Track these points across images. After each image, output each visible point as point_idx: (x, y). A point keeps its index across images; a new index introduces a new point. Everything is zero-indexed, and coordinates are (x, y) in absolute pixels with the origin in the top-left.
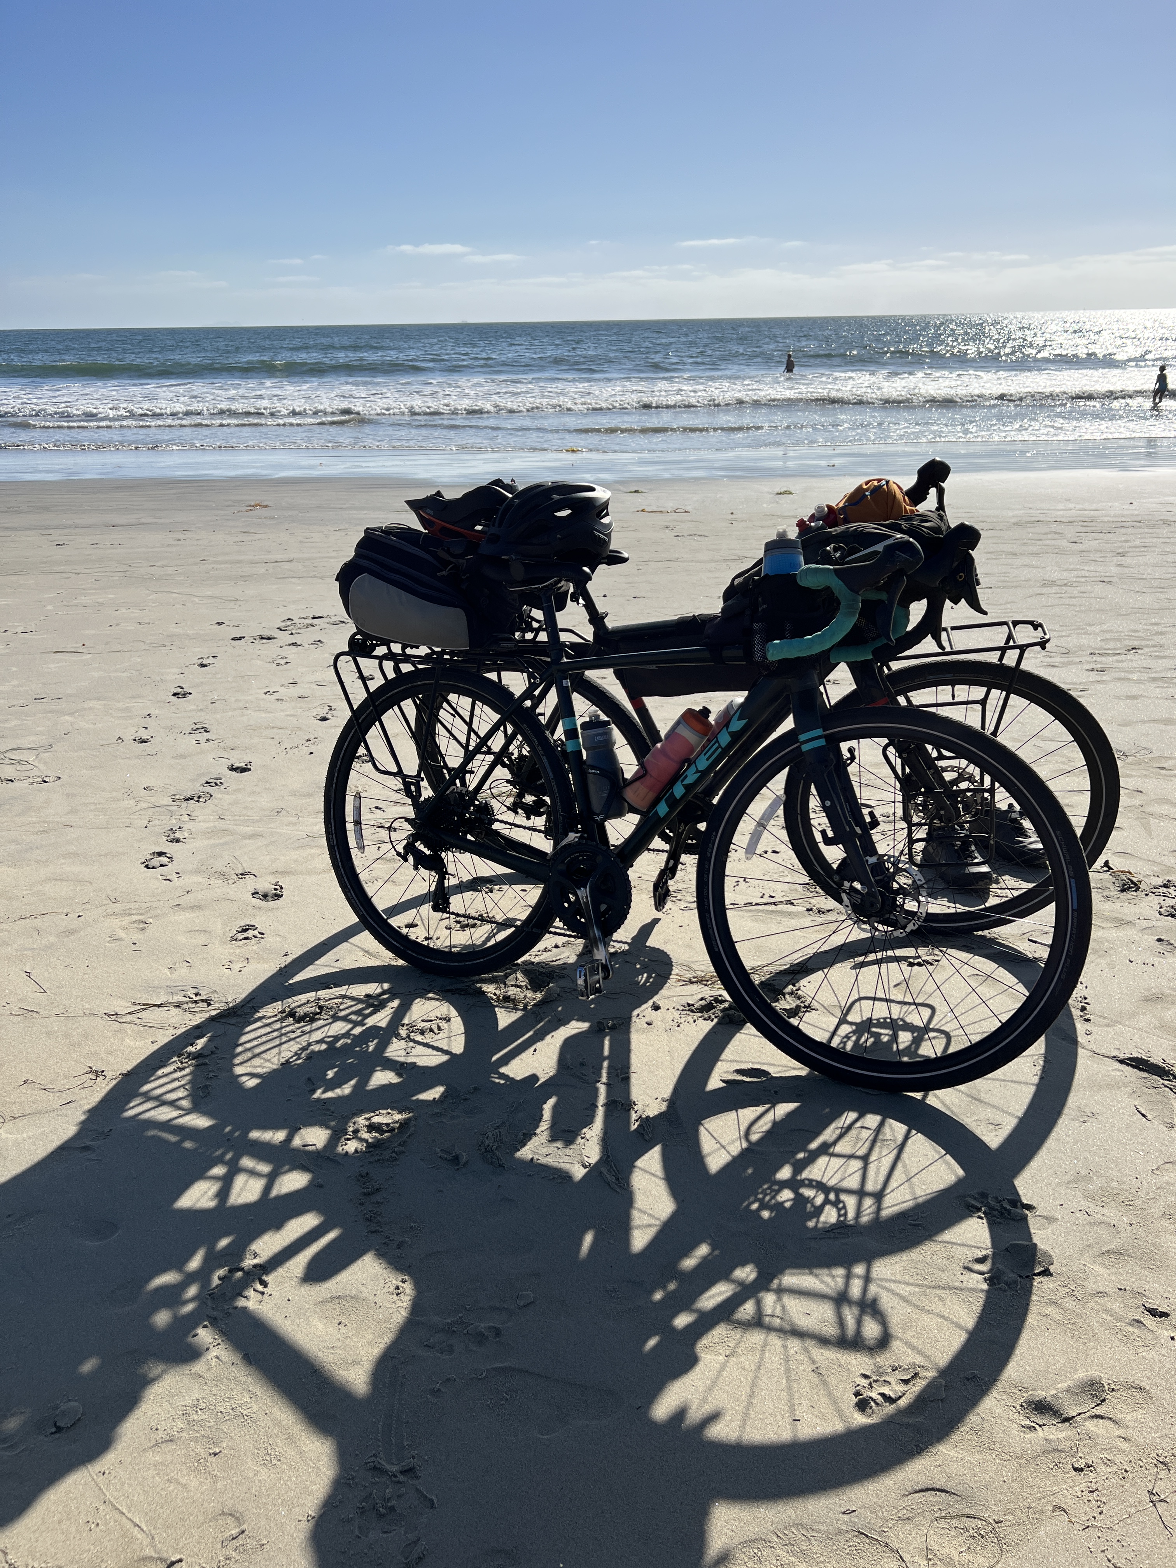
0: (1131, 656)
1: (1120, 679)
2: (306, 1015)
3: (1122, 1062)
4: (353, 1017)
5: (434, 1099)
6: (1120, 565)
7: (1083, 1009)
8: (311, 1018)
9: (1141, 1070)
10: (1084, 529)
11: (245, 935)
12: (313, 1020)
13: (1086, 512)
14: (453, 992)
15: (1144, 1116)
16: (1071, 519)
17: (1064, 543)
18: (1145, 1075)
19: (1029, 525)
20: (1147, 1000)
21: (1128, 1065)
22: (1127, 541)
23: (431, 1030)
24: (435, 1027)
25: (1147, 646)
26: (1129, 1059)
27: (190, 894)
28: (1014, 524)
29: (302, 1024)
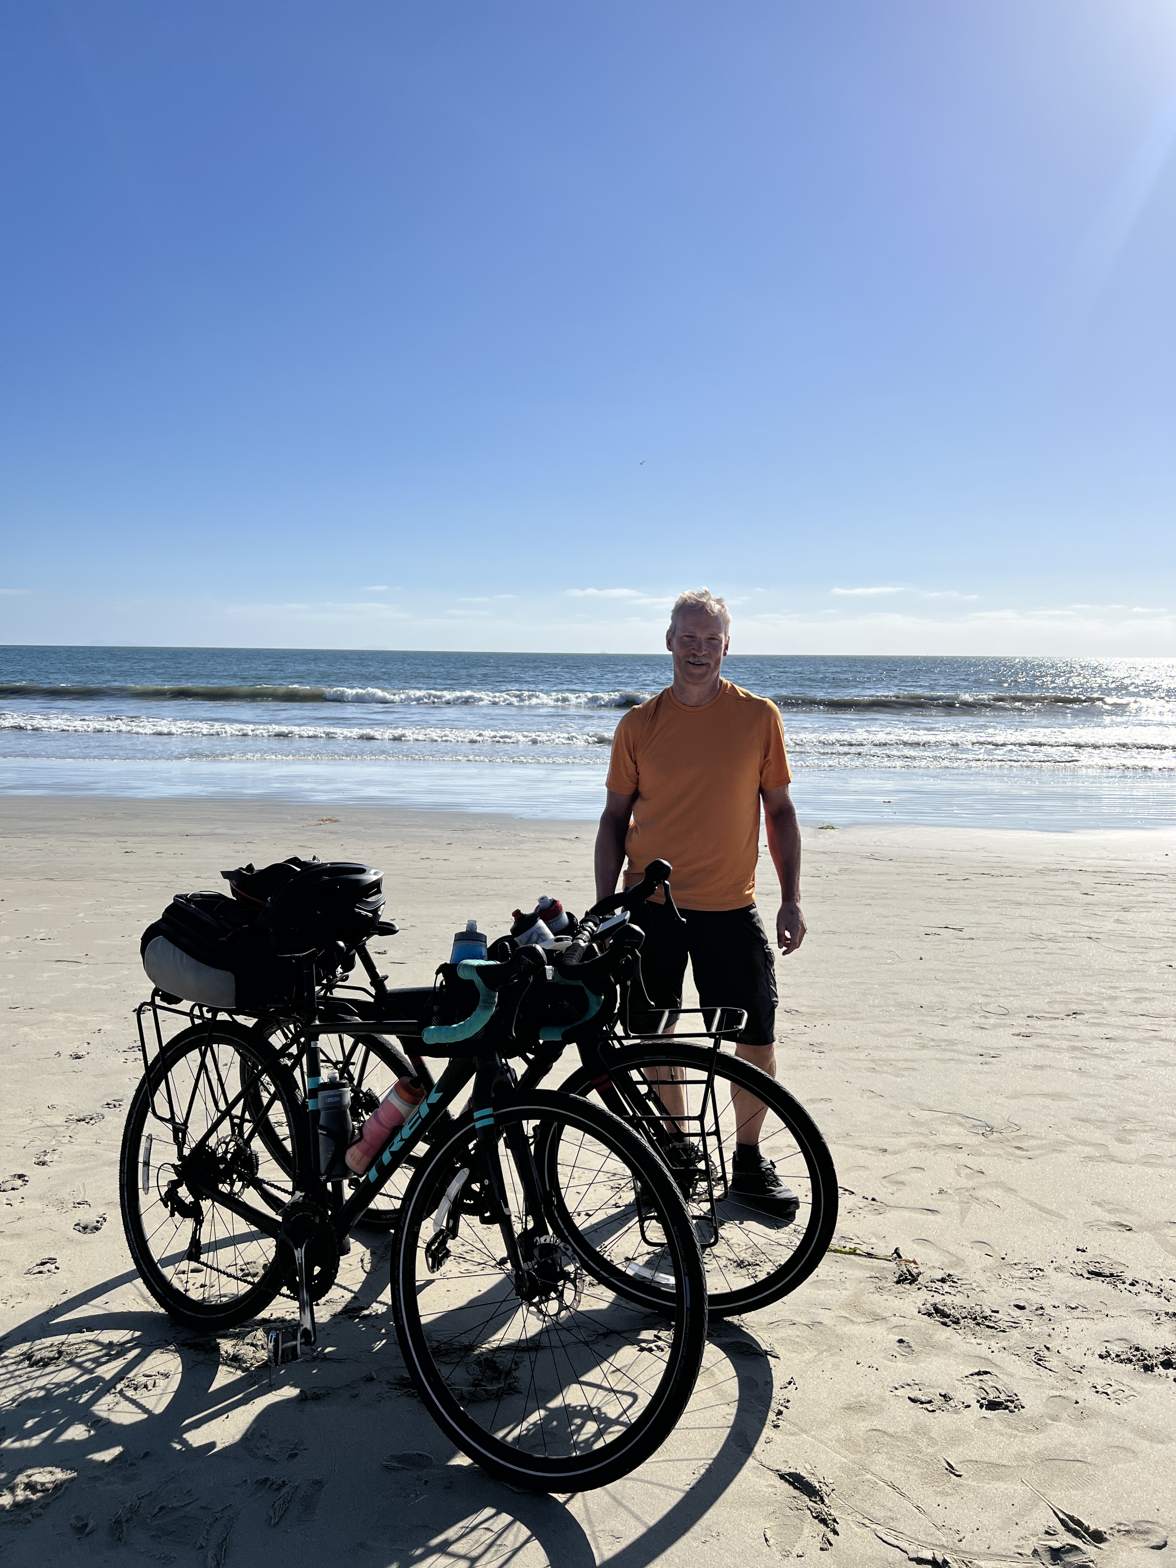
0: (1069, 1021)
1: (1041, 1046)
2: (42, 1359)
3: (782, 1477)
4: (87, 1364)
5: (103, 1461)
6: (1118, 921)
7: (780, 1413)
8: (45, 1363)
9: (796, 1488)
10: (1104, 880)
11: (42, 1268)
12: (46, 1365)
13: (1116, 862)
14: (190, 1346)
15: (766, 1540)
16: (1095, 869)
17: (1077, 895)
18: (797, 1493)
19: (1051, 873)
20: (848, 1408)
21: (787, 1481)
22: (1140, 895)
23: (146, 1386)
24: (150, 1383)
25: (1090, 1012)
26: (790, 1474)
27: (21, 1221)
28: (1037, 871)
29: (34, 1368)
